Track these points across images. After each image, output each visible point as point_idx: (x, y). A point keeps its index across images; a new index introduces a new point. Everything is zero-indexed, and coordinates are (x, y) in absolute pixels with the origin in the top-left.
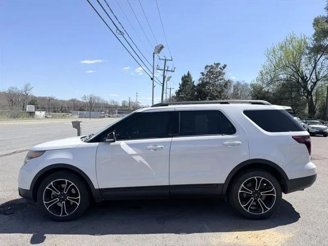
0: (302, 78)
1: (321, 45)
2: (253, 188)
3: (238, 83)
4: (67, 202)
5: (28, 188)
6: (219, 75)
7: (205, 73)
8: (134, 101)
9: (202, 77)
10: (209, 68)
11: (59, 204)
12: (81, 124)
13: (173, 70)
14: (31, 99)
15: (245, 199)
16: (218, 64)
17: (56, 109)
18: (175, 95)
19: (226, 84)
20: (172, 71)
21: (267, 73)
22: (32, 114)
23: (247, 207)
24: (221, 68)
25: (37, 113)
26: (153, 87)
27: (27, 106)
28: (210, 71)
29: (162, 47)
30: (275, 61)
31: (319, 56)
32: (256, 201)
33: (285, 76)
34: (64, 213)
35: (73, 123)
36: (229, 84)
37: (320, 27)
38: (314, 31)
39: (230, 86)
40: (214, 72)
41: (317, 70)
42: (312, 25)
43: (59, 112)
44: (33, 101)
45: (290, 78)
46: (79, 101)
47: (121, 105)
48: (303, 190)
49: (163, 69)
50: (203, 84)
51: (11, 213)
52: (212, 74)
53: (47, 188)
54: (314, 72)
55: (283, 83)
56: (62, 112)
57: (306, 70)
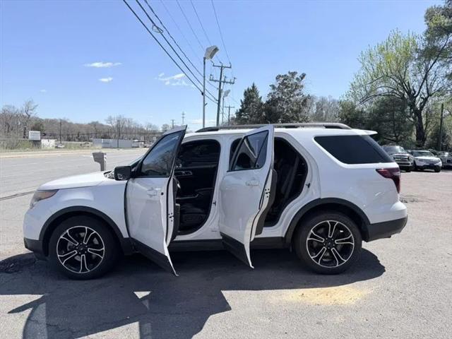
0: (409, 93)
1: (435, 48)
2: (325, 235)
3: (323, 100)
4: (89, 256)
5: (37, 238)
6: (296, 89)
7: (277, 86)
8: (179, 125)
9: (272, 91)
10: (282, 79)
11: (77, 258)
12: (105, 156)
13: (232, 81)
14: (34, 123)
15: (315, 249)
16: (293, 74)
17: (71, 136)
18: (235, 116)
19: (305, 101)
20: (230, 83)
21: (361, 86)
22: (36, 143)
23: (317, 259)
24: (297, 79)
25: (44, 142)
26: (205, 105)
27: (30, 132)
28: (283, 84)
29: (216, 50)
30: (371, 69)
31: (432, 62)
32: (329, 251)
33: (385, 90)
34: (84, 269)
35: (94, 154)
36: (308, 101)
37: (434, 22)
38: (425, 28)
39: (312, 104)
40: (288, 84)
41: (429, 82)
42: (424, 19)
43: (74, 141)
44: (38, 126)
45: (392, 92)
46: (102, 125)
47: (161, 130)
48: (390, 237)
49: (219, 79)
50: (273, 102)
51: (15, 271)
52: (287, 87)
53: (61, 237)
54: (425, 84)
55: (382, 99)
56: (80, 140)
57: (414, 81)
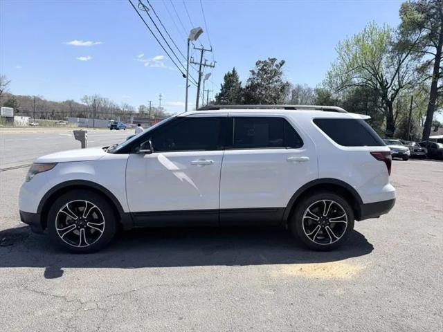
0: (381, 84)
1: (407, 41)
2: (320, 213)
3: (299, 88)
4: (88, 229)
6: (275, 75)
7: (256, 72)
8: (156, 107)
9: (252, 77)
10: (261, 65)
11: (76, 232)
12: (86, 134)
13: (213, 65)
14: (7, 98)
15: (309, 227)
16: (273, 60)
17: (45, 114)
18: (215, 100)
19: (283, 88)
20: (211, 66)
21: (337, 75)
22: (9, 120)
23: (312, 237)
24: (277, 66)
25: (17, 119)
26: (188, 87)
27: (2, 108)
28: (262, 69)
29: (201, 31)
30: (348, 59)
31: (404, 55)
32: (322, 229)
33: (360, 80)
34: (83, 243)
35: (75, 132)
36: (286, 87)
37: (409, 17)
38: (400, 22)
39: (288, 90)
40: (268, 70)
41: (401, 74)
42: (399, 13)
43: (49, 119)
44: (11, 102)
45: (366, 82)
46: (77, 104)
48: (379, 217)
49: (199, 62)
50: (252, 87)
52: (266, 73)
53: (61, 211)
54: (397, 75)
55: (357, 89)
56: (55, 119)
57: (387, 73)
